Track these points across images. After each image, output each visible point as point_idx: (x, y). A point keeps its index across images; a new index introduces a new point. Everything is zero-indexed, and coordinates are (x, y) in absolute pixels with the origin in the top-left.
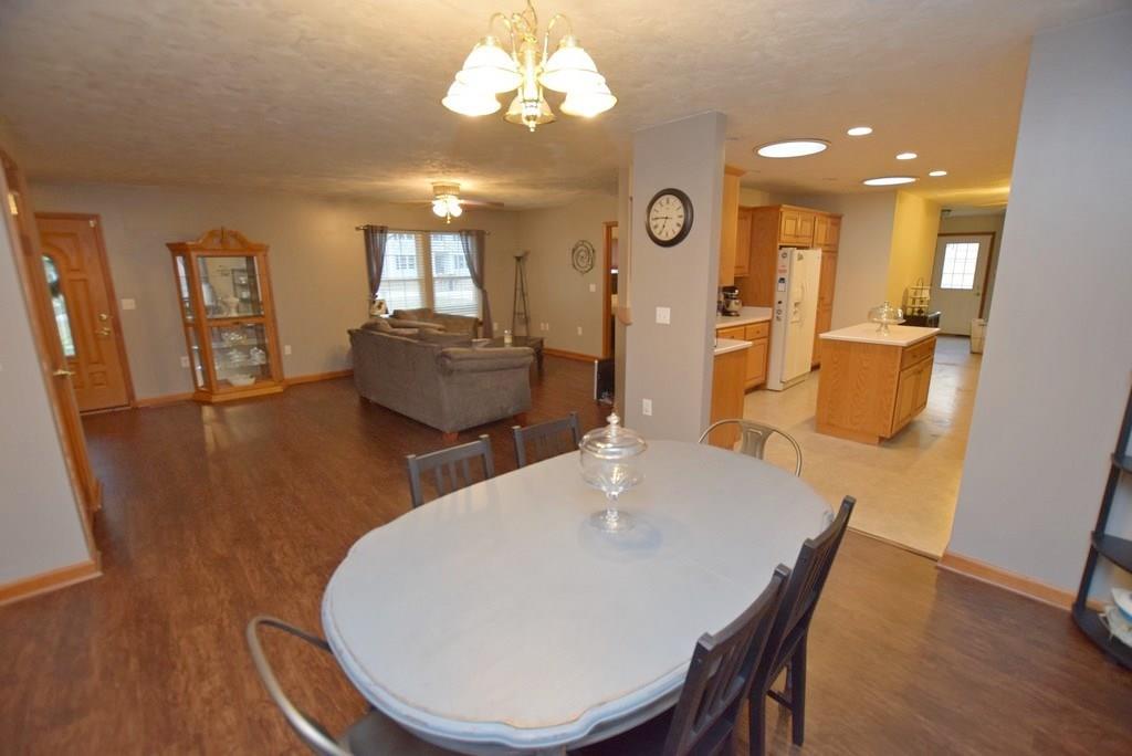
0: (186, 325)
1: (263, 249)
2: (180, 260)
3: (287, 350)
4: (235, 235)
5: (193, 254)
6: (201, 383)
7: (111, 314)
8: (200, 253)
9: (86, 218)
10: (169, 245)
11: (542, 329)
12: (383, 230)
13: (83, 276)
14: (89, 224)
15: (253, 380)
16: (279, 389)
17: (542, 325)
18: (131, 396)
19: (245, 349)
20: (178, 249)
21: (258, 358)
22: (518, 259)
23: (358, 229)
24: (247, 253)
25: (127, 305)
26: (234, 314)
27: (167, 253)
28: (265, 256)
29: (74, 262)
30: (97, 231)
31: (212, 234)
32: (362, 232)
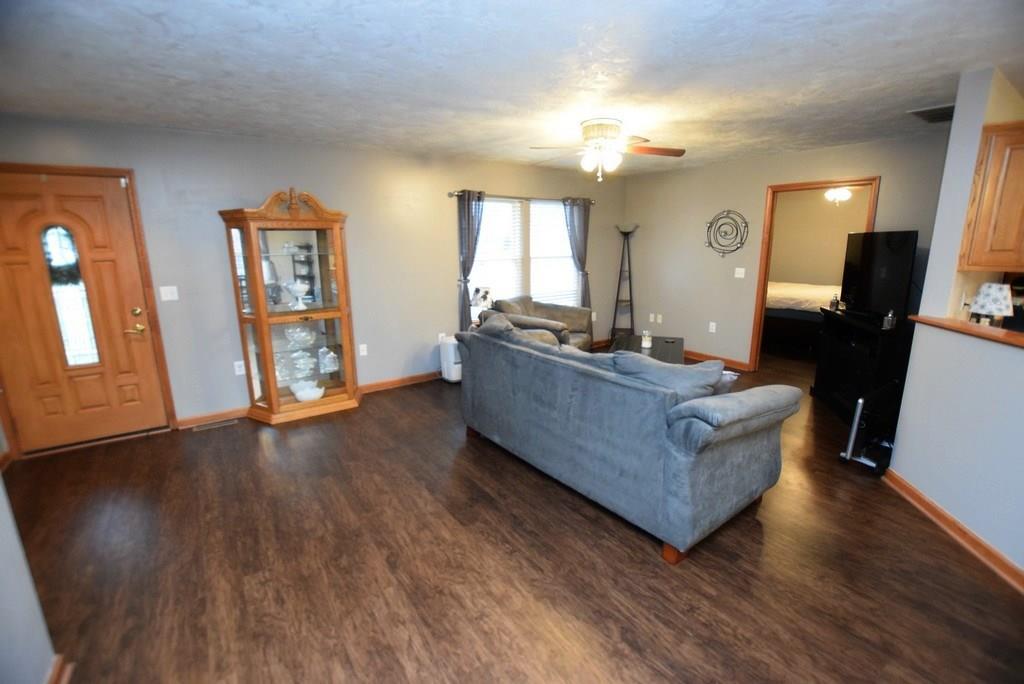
0: (242, 320)
1: (339, 218)
2: (236, 233)
3: (362, 350)
4: (307, 201)
5: (253, 226)
6: (258, 393)
7: (147, 308)
8: (262, 224)
9: (117, 174)
10: (222, 214)
11: (652, 320)
12: (480, 197)
13: (110, 255)
14: (119, 183)
15: (320, 392)
16: (353, 404)
17: (652, 316)
18: (171, 414)
19: (313, 351)
20: (233, 219)
21: (329, 363)
22: (626, 235)
23: (451, 195)
24: (320, 225)
25: (166, 294)
26: (301, 306)
27: (221, 224)
28: (341, 229)
29: (99, 237)
30: (130, 191)
31: (279, 199)
32: (455, 199)
